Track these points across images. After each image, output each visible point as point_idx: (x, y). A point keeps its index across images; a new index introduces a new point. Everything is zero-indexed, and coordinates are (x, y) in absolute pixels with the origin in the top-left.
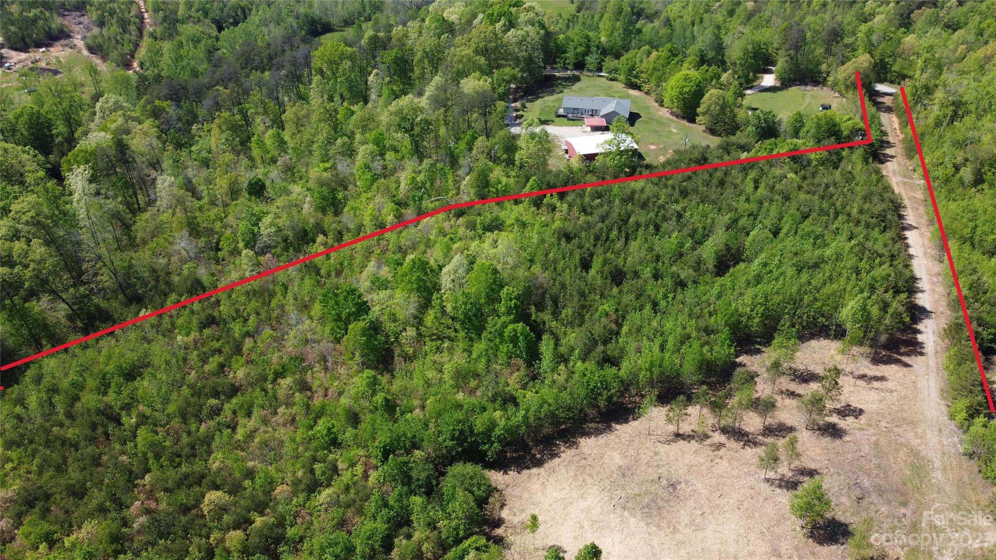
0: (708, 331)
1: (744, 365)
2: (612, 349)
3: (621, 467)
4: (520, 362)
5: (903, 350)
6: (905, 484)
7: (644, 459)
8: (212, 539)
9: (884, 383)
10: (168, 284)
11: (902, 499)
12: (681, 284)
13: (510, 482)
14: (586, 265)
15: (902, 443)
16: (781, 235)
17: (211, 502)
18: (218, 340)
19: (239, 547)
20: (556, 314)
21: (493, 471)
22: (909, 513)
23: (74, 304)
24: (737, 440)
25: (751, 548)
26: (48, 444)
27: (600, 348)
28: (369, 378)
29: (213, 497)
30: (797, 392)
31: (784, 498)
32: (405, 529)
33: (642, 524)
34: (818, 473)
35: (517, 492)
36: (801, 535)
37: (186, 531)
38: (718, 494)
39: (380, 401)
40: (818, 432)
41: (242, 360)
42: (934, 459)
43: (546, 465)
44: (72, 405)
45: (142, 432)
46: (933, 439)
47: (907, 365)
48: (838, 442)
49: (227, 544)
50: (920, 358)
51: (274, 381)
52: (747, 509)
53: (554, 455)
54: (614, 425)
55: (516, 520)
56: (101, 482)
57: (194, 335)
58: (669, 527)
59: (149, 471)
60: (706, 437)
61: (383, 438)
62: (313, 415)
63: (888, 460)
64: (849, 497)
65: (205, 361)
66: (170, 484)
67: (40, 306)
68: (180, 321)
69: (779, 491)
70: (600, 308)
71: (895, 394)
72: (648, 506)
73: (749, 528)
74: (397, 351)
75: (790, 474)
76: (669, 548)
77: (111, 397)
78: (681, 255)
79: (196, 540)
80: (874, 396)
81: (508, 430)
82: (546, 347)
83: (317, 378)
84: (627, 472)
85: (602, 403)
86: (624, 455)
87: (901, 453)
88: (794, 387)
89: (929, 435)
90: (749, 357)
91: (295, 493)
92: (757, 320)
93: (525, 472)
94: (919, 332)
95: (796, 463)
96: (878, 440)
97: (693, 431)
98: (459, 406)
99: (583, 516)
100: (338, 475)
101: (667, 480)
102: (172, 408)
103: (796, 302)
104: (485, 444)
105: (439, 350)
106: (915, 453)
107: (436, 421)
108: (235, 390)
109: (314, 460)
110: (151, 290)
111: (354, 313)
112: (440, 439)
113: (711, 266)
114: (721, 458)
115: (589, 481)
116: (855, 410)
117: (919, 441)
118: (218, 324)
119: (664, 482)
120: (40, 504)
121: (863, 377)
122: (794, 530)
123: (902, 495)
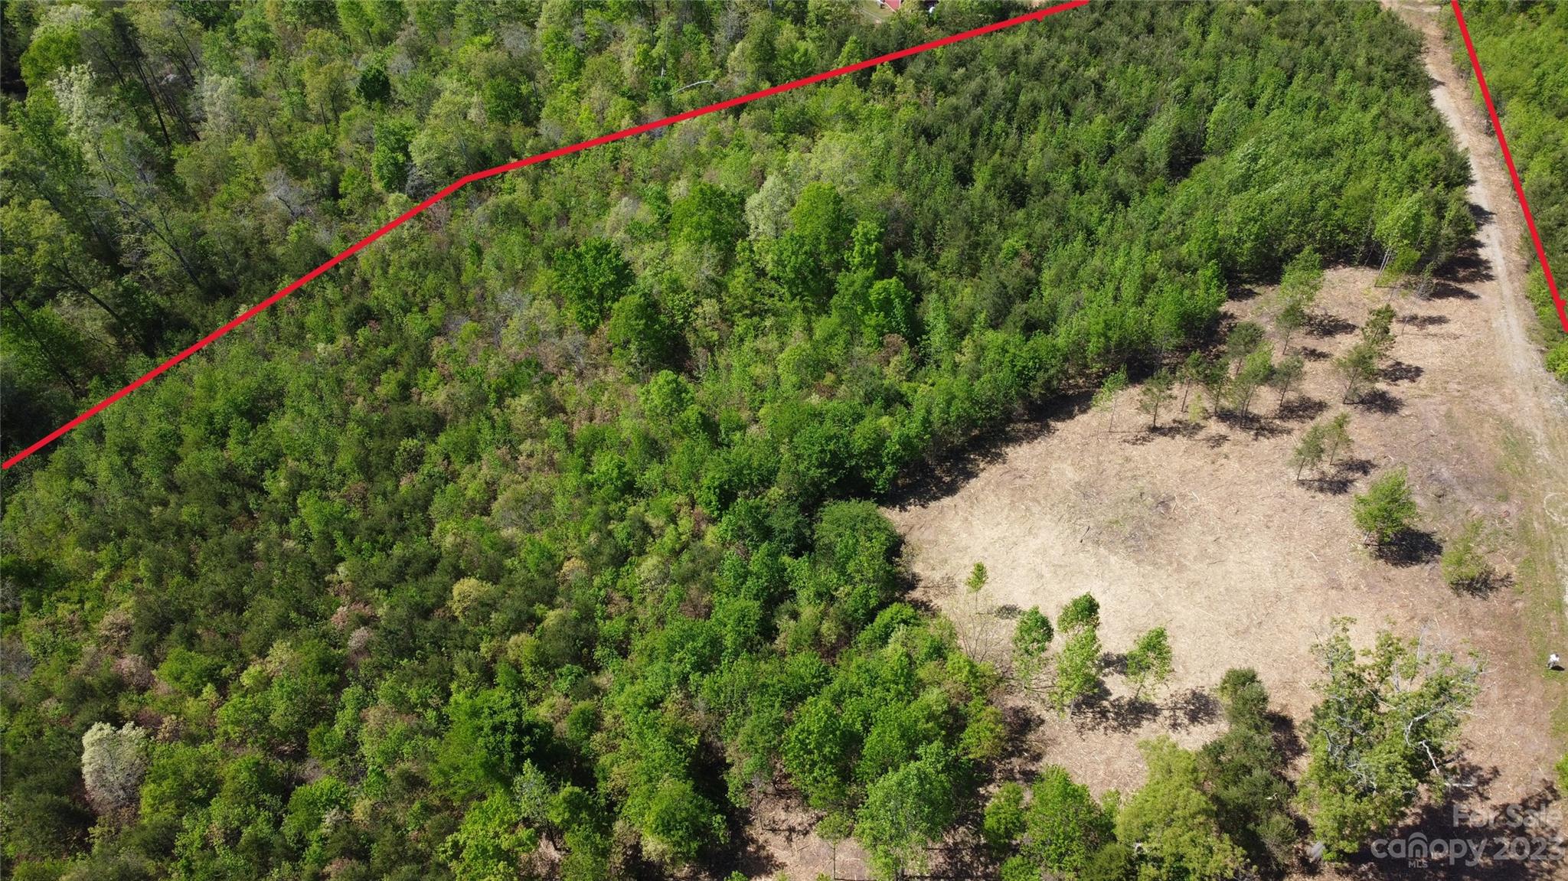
0: (1181, 267)
1: (1232, 316)
2: (1035, 308)
3: (1078, 483)
4: (896, 339)
5: (1462, 274)
6: (1499, 469)
7: (1111, 470)
8: (483, 650)
9: (1444, 325)
10: (271, 259)
11: (1499, 491)
12: (1121, 198)
13: (914, 521)
14: (964, 178)
15: (1485, 412)
16: (1261, 108)
17: (464, 597)
18: (386, 346)
19: (533, 657)
20: (932, 260)
21: (883, 509)
22: (1513, 510)
23: (118, 306)
24: (1245, 428)
25: (1299, 581)
26: (155, 535)
27: (1019, 308)
28: (668, 383)
29: (467, 587)
30: (1319, 350)
31: (1331, 505)
32: (787, 605)
33: (1130, 563)
34: (1374, 466)
35: (928, 535)
36: (1365, 556)
37: (437, 644)
38: (1234, 509)
39: (693, 419)
40: (1360, 406)
41: (434, 376)
42: (1535, 430)
43: (962, 493)
44: (168, 471)
45: (308, 504)
46: (1528, 402)
47: (1471, 297)
48: (1393, 419)
49: (511, 655)
50: (1488, 285)
51: (499, 402)
52: (1280, 528)
53: (970, 475)
54: (1053, 424)
55: (937, 576)
56: (268, 584)
57: (343, 340)
58: (1171, 563)
59: (342, 559)
60: (1198, 427)
61: (712, 474)
62: (581, 450)
63: (1470, 437)
64: (1425, 495)
65: (374, 382)
66: (384, 576)
67: (62, 312)
68: (311, 319)
69: (1320, 496)
70: (1005, 245)
71: (1462, 340)
72: (1133, 536)
73: (1289, 554)
74: (691, 338)
75: (1333, 471)
76: (1178, 594)
77: (234, 451)
78: (1111, 151)
79: (460, 656)
80: (1432, 346)
81: (906, 443)
82: (932, 311)
83: (573, 392)
84: (1089, 491)
85: (1036, 392)
86: (1079, 467)
87: (1486, 425)
88: (1311, 343)
89: (1522, 397)
90: (1237, 303)
91: (593, 570)
92: (1249, 245)
93: (932, 504)
94: (1480, 245)
95: (1342, 454)
96: (1450, 410)
97: (1174, 421)
98: (818, 416)
99: (1039, 561)
100: (654, 536)
101: (1153, 496)
102: (344, 460)
103: (1306, 214)
104: (871, 468)
105: (759, 332)
106: (1505, 424)
107: (791, 441)
108: (437, 424)
109: (607, 518)
110: (240, 273)
111: (611, 284)
112: (801, 468)
113: (1161, 164)
114: (1226, 457)
115: (1036, 509)
116: (1408, 370)
117: (1509, 406)
118: (378, 320)
119: (1150, 500)
120: (178, 627)
121: (1413, 319)
122: (1355, 550)
123: (1499, 485)
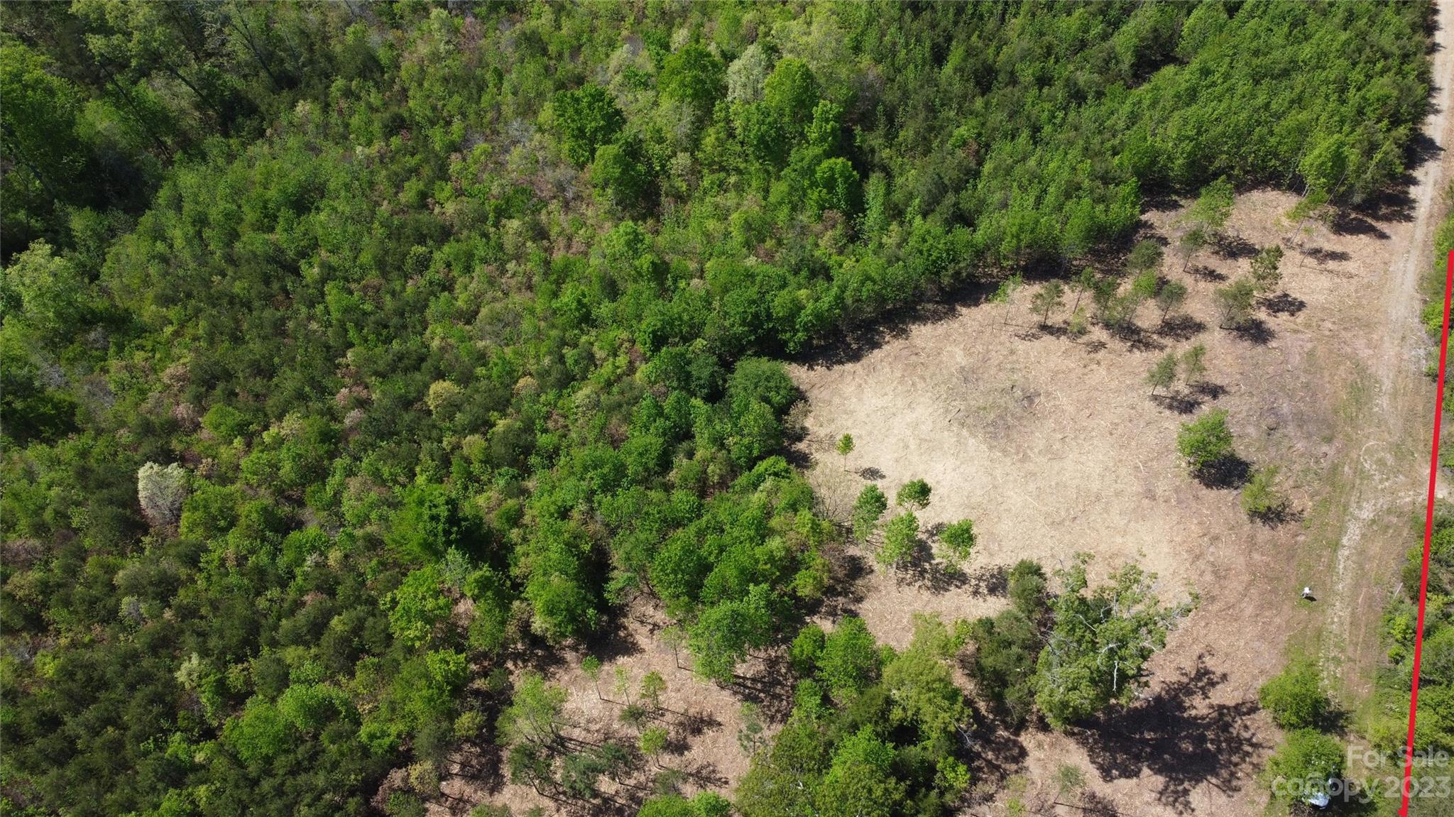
0: (1106, 179)
1: (1151, 227)
2: (967, 200)
3: (963, 368)
4: (837, 215)
5: (1384, 210)
6: (1336, 412)
7: (995, 358)
8: (445, 443)
9: (1344, 263)
10: (330, 58)
11: (1327, 432)
12: (1078, 96)
13: (816, 380)
14: (939, 57)
15: (1347, 354)
16: (1241, 14)
17: (438, 395)
18: (413, 155)
19: (481, 457)
20: (890, 137)
21: (794, 365)
22: (1331, 452)
23: (202, 89)
24: (1124, 339)
25: (1119, 486)
26: (213, 301)
27: (950, 199)
28: (627, 234)
29: (440, 389)
30: (1219, 271)
31: (1173, 423)
32: (685, 445)
33: (984, 447)
34: (1225, 392)
35: (825, 394)
36: (1185, 474)
37: (411, 431)
38: (1087, 412)
39: (645, 267)
40: (1235, 333)
41: (448, 187)
42: (1385, 380)
43: (864, 361)
44: (229, 244)
45: (332, 292)
46: (1390, 350)
47: (1383, 236)
48: (1260, 349)
49: (466, 451)
50: (1405, 226)
51: (496, 225)
52: (1121, 436)
53: (876, 345)
54: (959, 308)
55: (822, 432)
56: (293, 359)
57: (378, 145)
58: (1017, 453)
59: (351, 345)
60: (1082, 332)
61: (650, 321)
62: (555, 276)
63: (1322, 377)
64: (1258, 426)
65: (399, 187)
66: (381, 365)
67: (154, 91)
68: (355, 121)
69: (1168, 412)
70: (956, 133)
71: (1353, 281)
72: (994, 424)
73: (1120, 461)
74: (665, 185)
75: (1187, 391)
76: (1016, 481)
77: (279, 236)
78: (1083, 45)
79: (426, 445)
80: (1324, 282)
81: (818, 316)
82: (874, 188)
83: (556, 218)
84: (972, 377)
85: (946, 281)
86: (968, 352)
87: (1342, 367)
88: (1215, 263)
89: (1387, 345)
90: (1160, 213)
91: (541, 390)
92: (1180, 161)
93: (836, 367)
94: (1414, 182)
95: (1196, 377)
96: (1314, 348)
97: (1065, 322)
98: (750, 276)
99: (909, 433)
100: (596, 366)
101: (1023, 390)
102: (365, 258)
103: (1241, 137)
104: (786, 332)
105: (722, 187)
106: (1360, 369)
107: (721, 299)
108: (445, 234)
109: (563, 343)
110: (304, 65)
111: (601, 128)
112: (727, 323)
113: (1125, 67)
114: (1098, 363)
115: (921, 385)
116: (1292, 304)
117: (1371, 352)
118: (409, 129)
119: (1018, 393)
120: (221, 386)
121: (1315, 253)
122: (1178, 466)
123: (1329, 427)
